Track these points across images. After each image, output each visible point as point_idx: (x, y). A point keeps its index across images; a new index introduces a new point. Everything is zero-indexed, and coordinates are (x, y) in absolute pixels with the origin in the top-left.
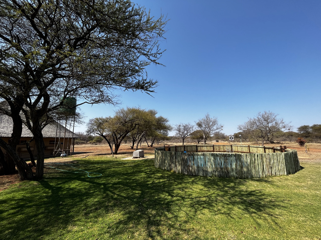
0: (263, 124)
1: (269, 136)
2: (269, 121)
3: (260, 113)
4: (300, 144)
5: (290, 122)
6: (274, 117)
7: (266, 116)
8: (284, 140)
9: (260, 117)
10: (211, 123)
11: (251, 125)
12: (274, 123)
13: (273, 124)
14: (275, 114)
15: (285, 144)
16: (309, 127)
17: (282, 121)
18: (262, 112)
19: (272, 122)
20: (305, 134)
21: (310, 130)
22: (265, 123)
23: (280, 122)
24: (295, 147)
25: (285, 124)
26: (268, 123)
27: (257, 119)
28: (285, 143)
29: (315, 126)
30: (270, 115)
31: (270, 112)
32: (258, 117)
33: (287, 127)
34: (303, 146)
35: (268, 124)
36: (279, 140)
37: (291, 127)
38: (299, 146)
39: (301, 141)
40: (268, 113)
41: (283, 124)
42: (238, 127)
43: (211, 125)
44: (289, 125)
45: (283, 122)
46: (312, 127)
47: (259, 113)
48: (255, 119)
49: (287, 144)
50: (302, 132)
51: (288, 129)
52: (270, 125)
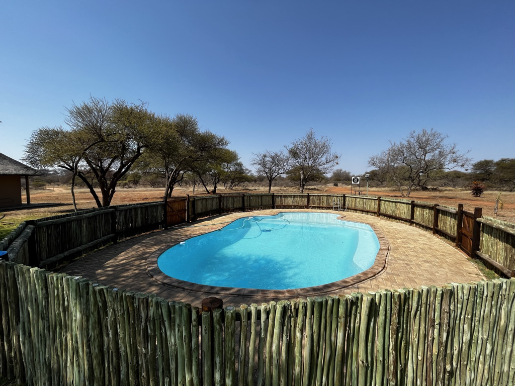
0: (416, 155)
1: (421, 178)
2: (427, 149)
3: (414, 132)
4: (474, 194)
5: (469, 151)
6: (438, 140)
7: (424, 139)
8: (445, 185)
9: (412, 140)
10: (317, 150)
11: (393, 156)
12: (437, 152)
13: (434, 156)
14: (442, 136)
15: (447, 192)
16: (492, 163)
17: (453, 148)
18: (419, 132)
19: (433, 150)
20: (483, 175)
21: (493, 169)
22: (419, 154)
23: (448, 150)
24: (465, 197)
25: (458, 154)
26: (426, 153)
27: (405, 143)
28: (445, 190)
29: (503, 160)
30: (432, 138)
31: (433, 132)
32: (408, 141)
33: (459, 161)
34: (479, 196)
35: (425, 155)
36: (436, 185)
37: (467, 160)
38: (471, 196)
39: (478, 188)
40: (429, 133)
41: (454, 155)
42: (370, 159)
44: (464, 157)
45: (454, 150)
46: (497, 164)
47: (412, 132)
48: (402, 145)
49: (450, 192)
50: (478, 172)
51: (460, 164)
52: (428, 157)
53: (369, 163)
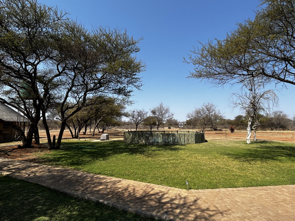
2: (210, 111)
4: (231, 131)
7: (209, 107)
9: (204, 107)
10: (164, 111)
14: (215, 106)
22: (207, 113)
23: (217, 112)
27: (201, 108)
30: (212, 106)
34: (233, 133)
39: (233, 128)
40: (210, 104)
43: (164, 113)
47: (204, 104)
53: (187, 116)
